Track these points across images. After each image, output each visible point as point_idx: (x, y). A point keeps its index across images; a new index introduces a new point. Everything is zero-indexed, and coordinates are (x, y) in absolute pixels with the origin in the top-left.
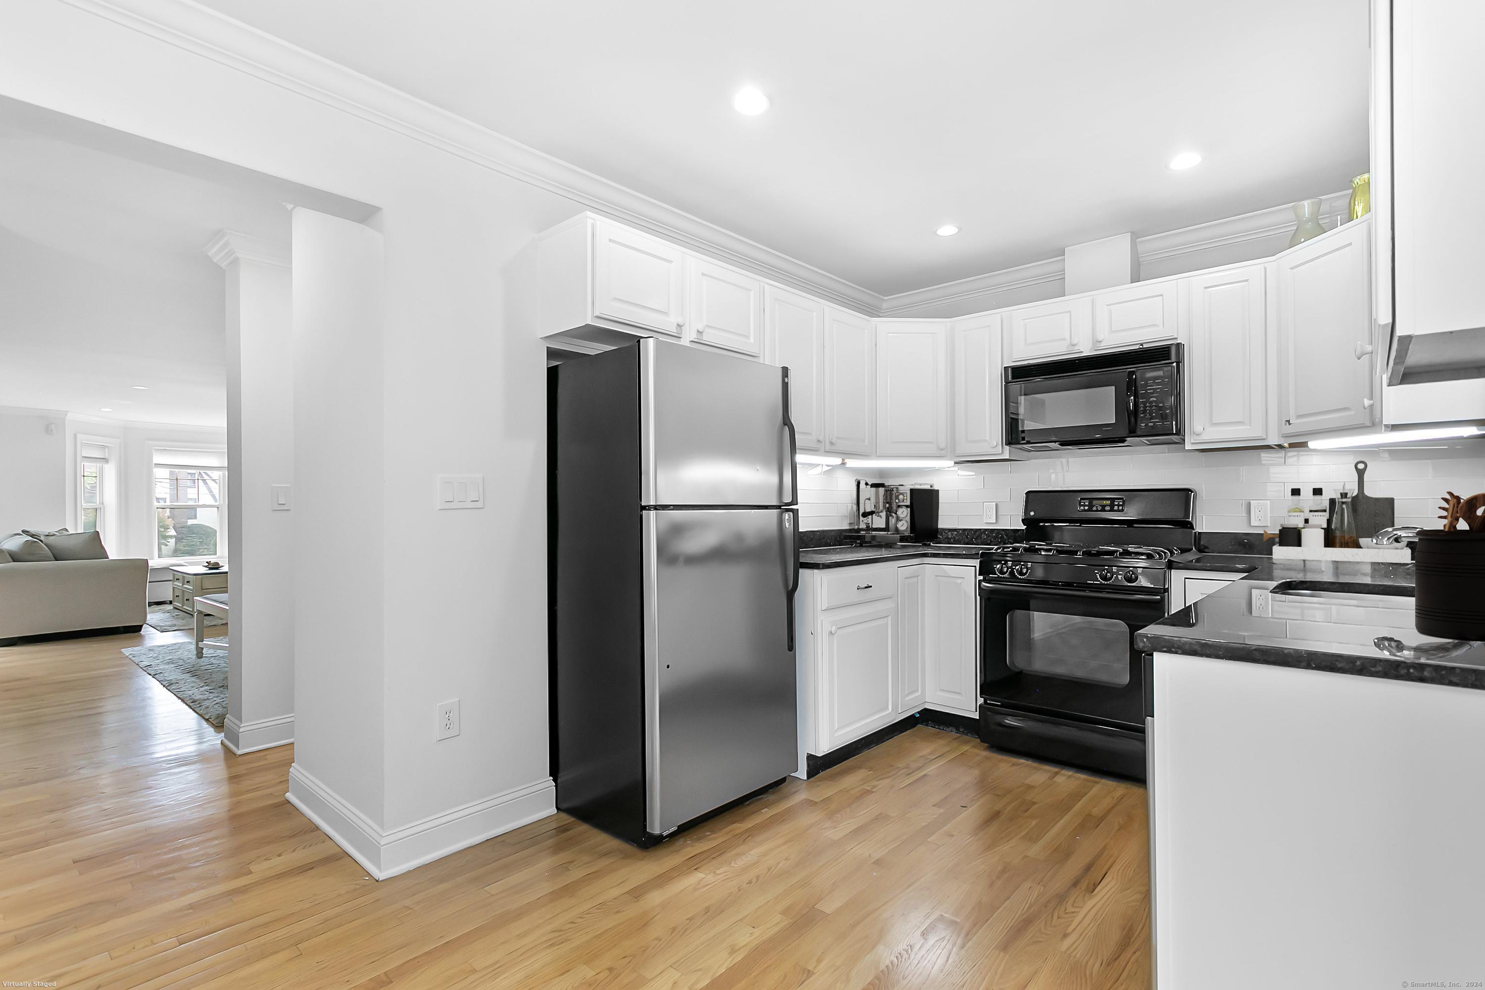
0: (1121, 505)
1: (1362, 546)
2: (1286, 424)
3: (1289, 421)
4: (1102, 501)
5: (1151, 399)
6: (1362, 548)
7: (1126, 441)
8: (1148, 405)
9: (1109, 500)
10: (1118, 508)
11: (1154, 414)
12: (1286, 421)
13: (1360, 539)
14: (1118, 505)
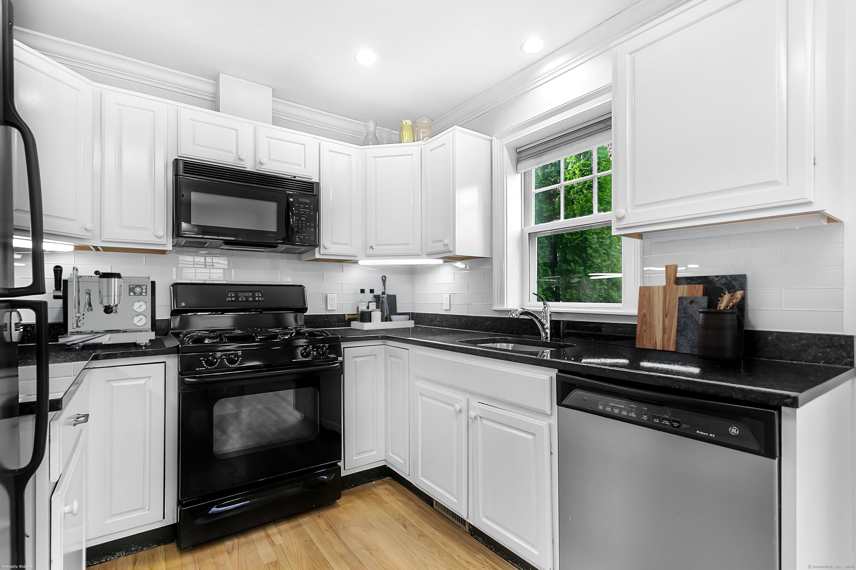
0: (260, 297)
1: (392, 320)
2: (370, 249)
3: (372, 247)
4: (245, 293)
5: (303, 219)
6: (392, 321)
7: (278, 246)
8: (300, 222)
9: (251, 293)
10: (259, 298)
11: (304, 230)
12: (370, 247)
13: (391, 316)
14: (259, 297)
